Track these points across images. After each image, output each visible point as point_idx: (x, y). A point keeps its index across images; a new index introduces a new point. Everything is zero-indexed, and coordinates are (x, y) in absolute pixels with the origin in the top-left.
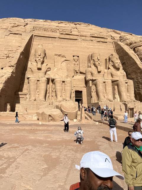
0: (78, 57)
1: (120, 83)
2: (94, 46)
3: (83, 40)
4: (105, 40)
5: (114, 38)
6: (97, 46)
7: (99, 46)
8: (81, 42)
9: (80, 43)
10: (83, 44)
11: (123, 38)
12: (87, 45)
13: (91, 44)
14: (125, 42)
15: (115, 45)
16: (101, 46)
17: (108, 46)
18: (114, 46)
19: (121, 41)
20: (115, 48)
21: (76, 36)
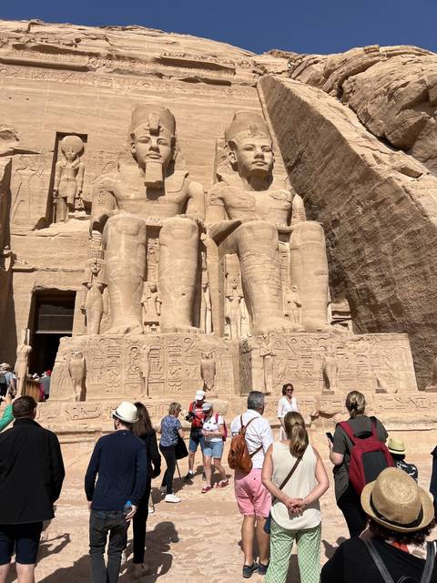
0: (84, 137)
1: (248, 235)
2: (165, 97)
3: (117, 71)
4: (225, 76)
5: (263, 68)
6: (182, 95)
7: (193, 96)
8: (108, 80)
9: (103, 84)
10: (116, 86)
11: (300, 61)
12: (137, 91)
13: (152, 88)
14: (308, 75)
15: (265, 92)
16: (202, 97)
17: (235, 97)
18: (262, 96)
19: (293, 76)
20: (264, 105)
21: (87, 58)
